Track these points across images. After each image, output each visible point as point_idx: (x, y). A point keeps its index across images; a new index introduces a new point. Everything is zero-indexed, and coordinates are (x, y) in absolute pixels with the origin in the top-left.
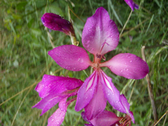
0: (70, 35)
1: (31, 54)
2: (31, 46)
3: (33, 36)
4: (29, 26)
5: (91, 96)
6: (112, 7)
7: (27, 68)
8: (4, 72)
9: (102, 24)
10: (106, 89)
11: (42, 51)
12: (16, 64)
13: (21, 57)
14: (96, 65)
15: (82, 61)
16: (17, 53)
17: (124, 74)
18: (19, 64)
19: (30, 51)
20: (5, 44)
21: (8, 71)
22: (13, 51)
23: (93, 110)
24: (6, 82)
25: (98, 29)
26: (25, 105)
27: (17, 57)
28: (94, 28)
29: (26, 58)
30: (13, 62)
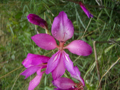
0: (45, 28)
1: (24, 50)
2: (24, 44)
3: (25, 37)
4: (23, 30)
5: (56, 65)
6: (79, 17)
7: (21, 60)
8: (5, 63)
9: (63, 21)
10: (66, 61)
11: (31, 48)
12: (13, 57)
13: (17, 52)
14: (61, 48)
15: (52, 44)
16: (15, 50)
17: (77, 52)
18: (16, 57)
19: (23, 49)
20: (7, 43)
21: (7, 62)
22: (12, 48)
23: (57, 74)
24: (5, 69)
25: (61, 24)
26: (18, 86)
27: (15, 52)
28: (59, 24)
29: (20, 53)
30: (11, 55)
